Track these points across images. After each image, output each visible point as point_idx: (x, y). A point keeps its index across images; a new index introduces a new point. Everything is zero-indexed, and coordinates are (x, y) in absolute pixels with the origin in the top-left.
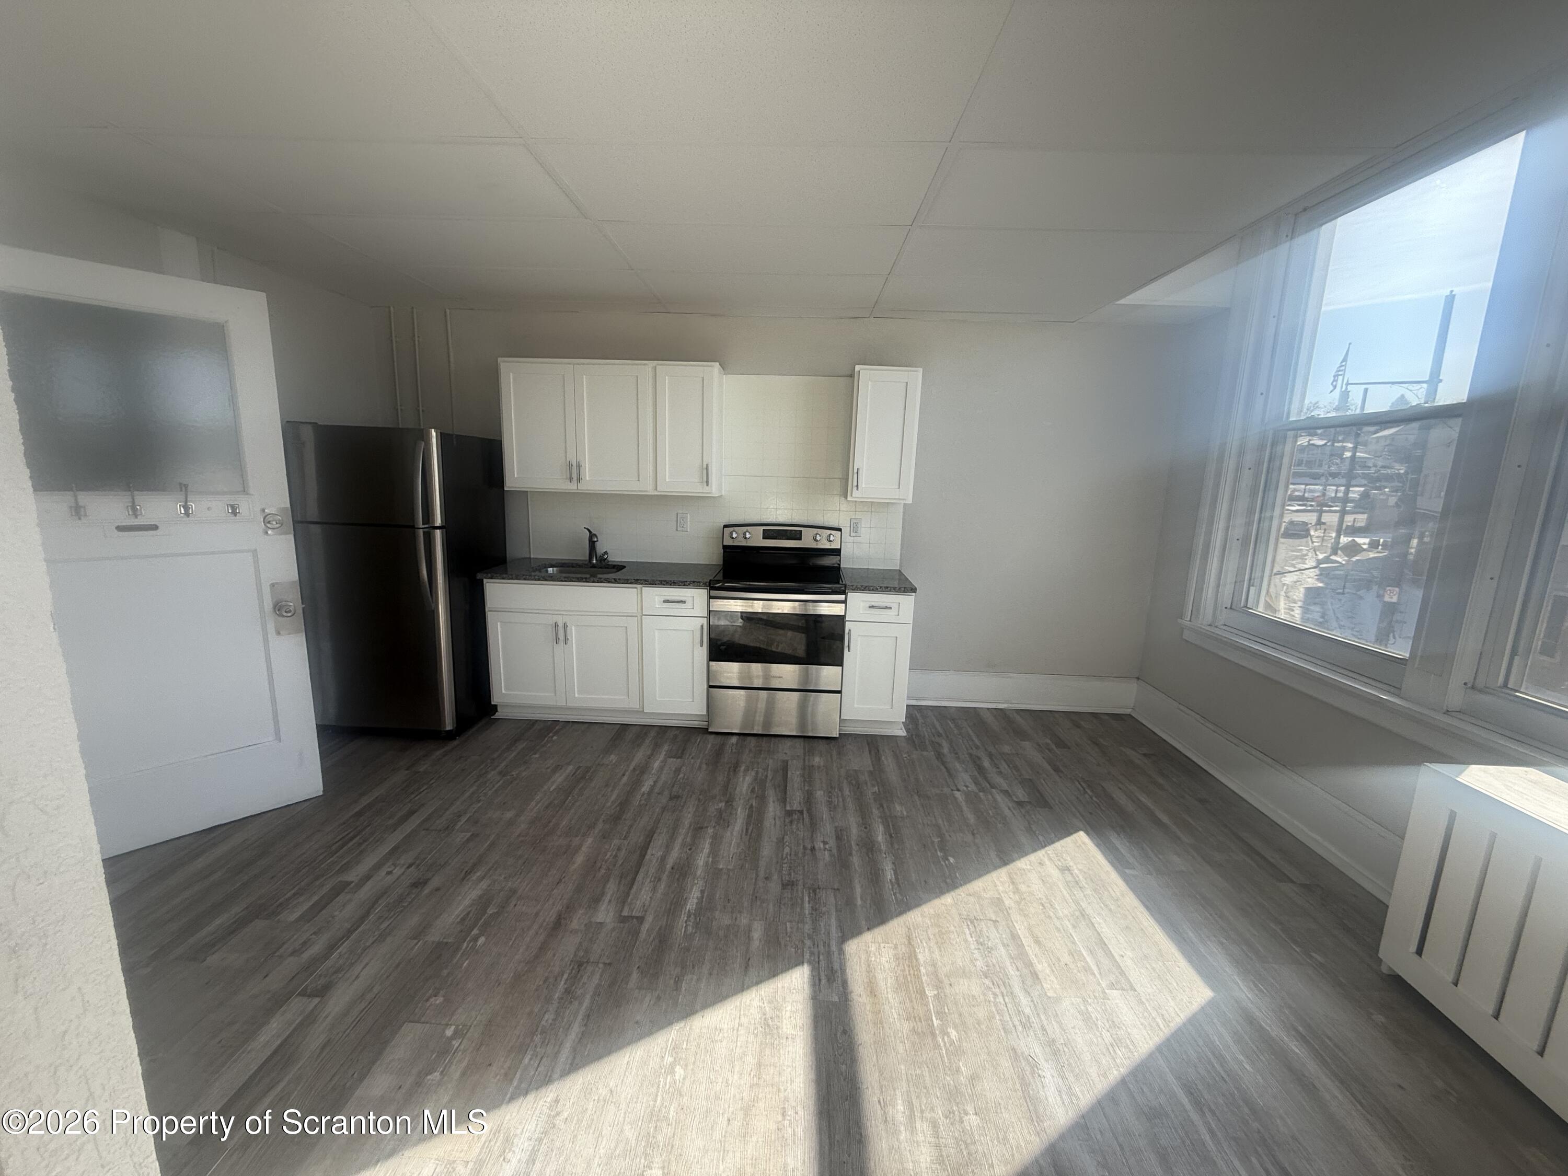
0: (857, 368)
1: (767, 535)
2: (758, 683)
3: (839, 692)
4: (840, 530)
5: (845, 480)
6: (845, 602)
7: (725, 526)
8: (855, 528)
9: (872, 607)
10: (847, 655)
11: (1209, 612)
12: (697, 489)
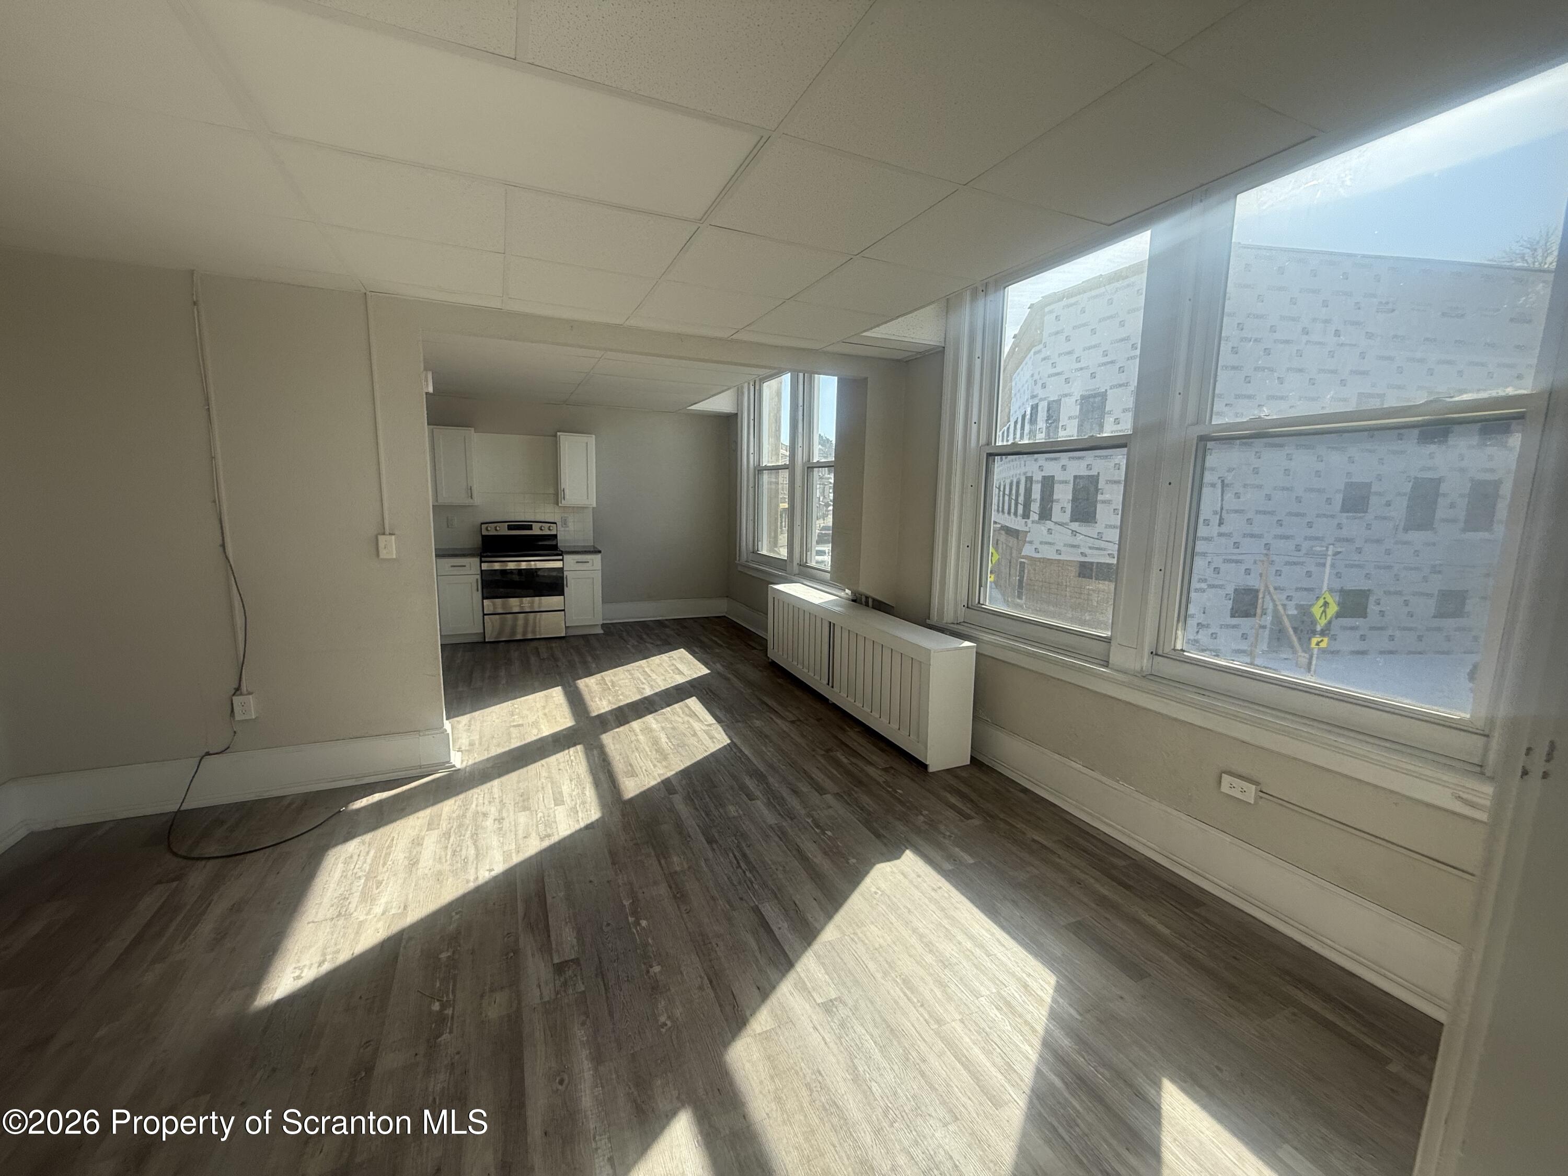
0: (558, 433)
1: (510, 528)
2: (516, 610)
3: (564, 610)
4: (555, 523)
5: (556, 495)
6: (562, 560)
7: (482, 524)
8: (565, 523)
9: (577, 562)
10: (566, 589)
11: (745, 554)
12: (468, 501)
